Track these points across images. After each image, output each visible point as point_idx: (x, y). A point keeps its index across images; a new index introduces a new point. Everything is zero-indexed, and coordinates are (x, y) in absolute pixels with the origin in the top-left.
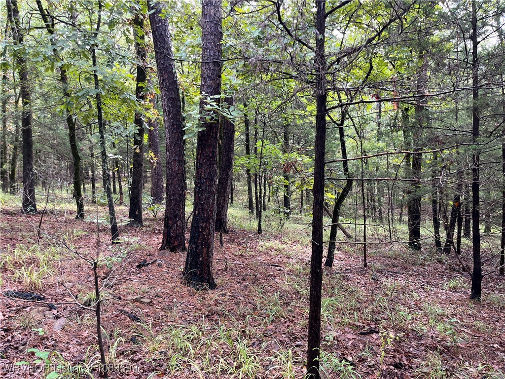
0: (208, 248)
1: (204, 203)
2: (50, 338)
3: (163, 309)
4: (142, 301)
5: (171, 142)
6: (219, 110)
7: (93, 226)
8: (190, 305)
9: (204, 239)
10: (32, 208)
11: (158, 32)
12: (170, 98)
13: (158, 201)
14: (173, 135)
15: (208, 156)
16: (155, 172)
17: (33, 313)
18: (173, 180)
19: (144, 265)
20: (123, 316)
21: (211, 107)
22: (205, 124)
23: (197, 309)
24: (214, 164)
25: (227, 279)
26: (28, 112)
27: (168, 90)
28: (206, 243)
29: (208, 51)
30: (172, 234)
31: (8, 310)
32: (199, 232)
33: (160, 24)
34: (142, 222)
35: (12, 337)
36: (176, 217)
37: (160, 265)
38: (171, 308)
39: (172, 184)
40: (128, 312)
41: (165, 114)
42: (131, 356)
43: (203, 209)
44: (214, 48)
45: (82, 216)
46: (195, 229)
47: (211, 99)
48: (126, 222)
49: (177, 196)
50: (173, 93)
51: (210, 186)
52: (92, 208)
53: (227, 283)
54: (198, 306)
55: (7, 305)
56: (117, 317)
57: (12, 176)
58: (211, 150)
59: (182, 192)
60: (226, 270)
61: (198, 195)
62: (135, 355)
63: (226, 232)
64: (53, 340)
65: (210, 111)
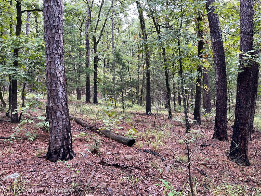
0: (245, 141)
1: (242, 114)
2: (165, 175)
3: (218, 172)
4: (206, 165)
5: (219, 80)
6: (253, 59)
7: (176, 123)
8: (235, 173)
9: (242, 136)
10: (150, 113)
11: (212, 21)
12: (219, 56)
13: (208, 111)
14: (220, 75)
15: (245, 86)
16: (207, 96)
17: (156, 162)
18: (220, 100)
19: (204, 146)
20: (197, 171)
21: (248, 58)
22: (244, 68)
23: (239, 176)
24: (249, 91)
25: (257, 161)
26: (149, 70)
27: (218, 51)
28: (244, 138)
29: (245, 26)
30: (219, 130)
31: (146, 158)
32: (239, 131)
33: (213, 17)
34: (200, 122)
35: (149, 171)
36: (222, 121)
37: (213, 147)
38: (223, 172)
39: (219, 103)
40: (199, 170)
41: (216, 65)
42: (204, 194)
43: (241, 118)
44: (249, 24)
45: (171, 117)
46: (236, 129)
47: (248, 53)
48: (192, 122)
49: (222, 110)
50: (221, 53)
51: (246, 104)
52: (175, 114)
53: (257, 164)
54: (240, 174)
55: (145, 156)
56: (194, 171)
57: (141, 98)
58: (247, 83)
59: (226, 107)
60: (256, 155)
61: (238, 109)
62: (206, 194)
63: (253, 132)
64: (166, 176)
65: (247, 60)
